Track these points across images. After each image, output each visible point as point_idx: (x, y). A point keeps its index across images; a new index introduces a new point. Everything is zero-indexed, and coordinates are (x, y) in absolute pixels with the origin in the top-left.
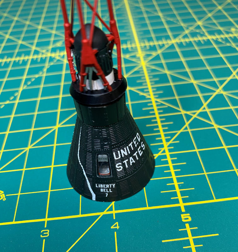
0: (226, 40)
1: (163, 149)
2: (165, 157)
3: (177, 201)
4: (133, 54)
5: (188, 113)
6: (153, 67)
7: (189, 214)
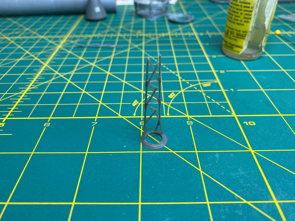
0: (128, 38)
1: (24, 91)
2: (21, 95)
3: (5, 117)
4: (58, 41)
5: (59, 74)
6: (64, 49)
7: (5, 123)
